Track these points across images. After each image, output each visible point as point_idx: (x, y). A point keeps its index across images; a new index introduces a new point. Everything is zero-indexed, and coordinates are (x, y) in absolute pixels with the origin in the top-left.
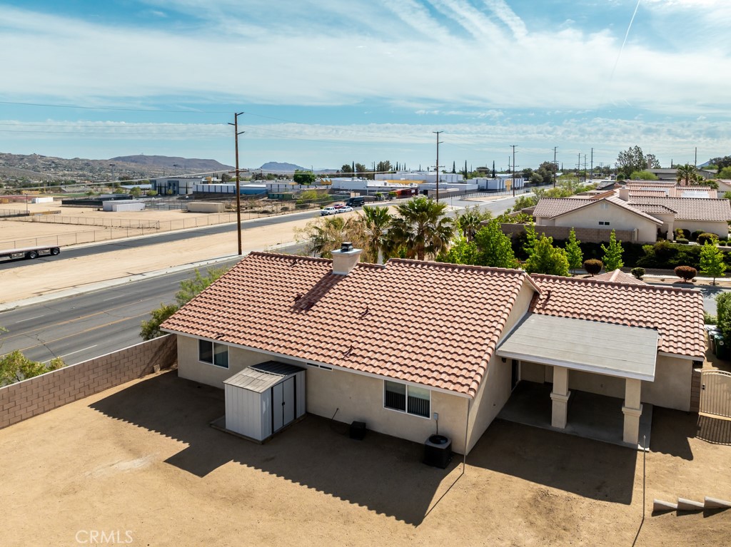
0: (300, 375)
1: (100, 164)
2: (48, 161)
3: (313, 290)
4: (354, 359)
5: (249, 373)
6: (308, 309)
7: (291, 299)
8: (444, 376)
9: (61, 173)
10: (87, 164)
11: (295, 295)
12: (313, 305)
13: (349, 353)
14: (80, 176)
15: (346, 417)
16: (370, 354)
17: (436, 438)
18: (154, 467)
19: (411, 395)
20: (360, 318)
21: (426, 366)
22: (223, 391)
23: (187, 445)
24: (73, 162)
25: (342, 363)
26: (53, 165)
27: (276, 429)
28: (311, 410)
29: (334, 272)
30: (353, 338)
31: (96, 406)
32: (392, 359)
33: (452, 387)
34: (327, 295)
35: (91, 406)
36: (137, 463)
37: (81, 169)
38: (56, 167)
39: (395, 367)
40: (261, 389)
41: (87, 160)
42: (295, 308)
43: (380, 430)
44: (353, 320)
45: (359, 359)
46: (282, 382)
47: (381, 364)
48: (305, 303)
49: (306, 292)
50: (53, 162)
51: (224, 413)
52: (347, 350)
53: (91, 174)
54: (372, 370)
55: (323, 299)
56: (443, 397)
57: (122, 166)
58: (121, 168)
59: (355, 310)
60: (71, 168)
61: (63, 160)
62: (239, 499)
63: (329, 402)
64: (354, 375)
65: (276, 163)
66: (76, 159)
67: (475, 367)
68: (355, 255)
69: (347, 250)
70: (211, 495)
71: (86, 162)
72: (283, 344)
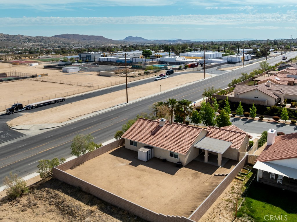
0: (153, 149)
1: (49, 39)
2: (25, 38)
3: (155, 130)
4: (164, 147)
5: (142, 148)
6: (154, 135)
7: (150, 132)
8: (180, 151)
9: (31, 44)
10: (43, 39)
11: (151, 131)
12: (155, 134)
13: (163, 145)
14: (40, 45)
15: (162, 158)
16: (167, 146)
17: (179, 162)
18: (127, 165)
19: (175, 154)
20: (165, 138)
21: (178, 149)
22: (138, 152)
23: (131, 162)
24: (36, 38)
25: (161, 147)
26: (28, 40)
27: (148, 159)
28: (155, 156)
29: (160, 125)
30: (163, 142)
31: (110, 153)
32: (171, 147)
33: (182, 153)
34: (158, 131)
35: (110, 154)
36: (123, 164)
37: (40, 42)
38: (29, 41)
39: (172, 149)
40: (145, 152)
41: (42, 37)
42: (151, 134)
43: (169, 161)
44: (164, 138)
45: (165, 147)
46: (149, 151)
47: (169, 148)
48: (153, 133)
49: (153, 130)
50: (27, 38)
51: (138, 156)
52: (162, 145)
53: (45, 44)
54: (167, 149)
55: (157, 132)
56: (180, 155)
57: (59, 40)
58: (58, 41)
59: (164, 135)
60: (35, 41)
61: (32, 37)
62: (143, 170)
63: (158, 155)
64: (164, 150)
65: (132, 37)
66: (37, 37)
67: (187, 149)
68: (165, 121)
69: (163, 120)
70: (138, 170)
71: (42, 38)
72: (149, 143)
